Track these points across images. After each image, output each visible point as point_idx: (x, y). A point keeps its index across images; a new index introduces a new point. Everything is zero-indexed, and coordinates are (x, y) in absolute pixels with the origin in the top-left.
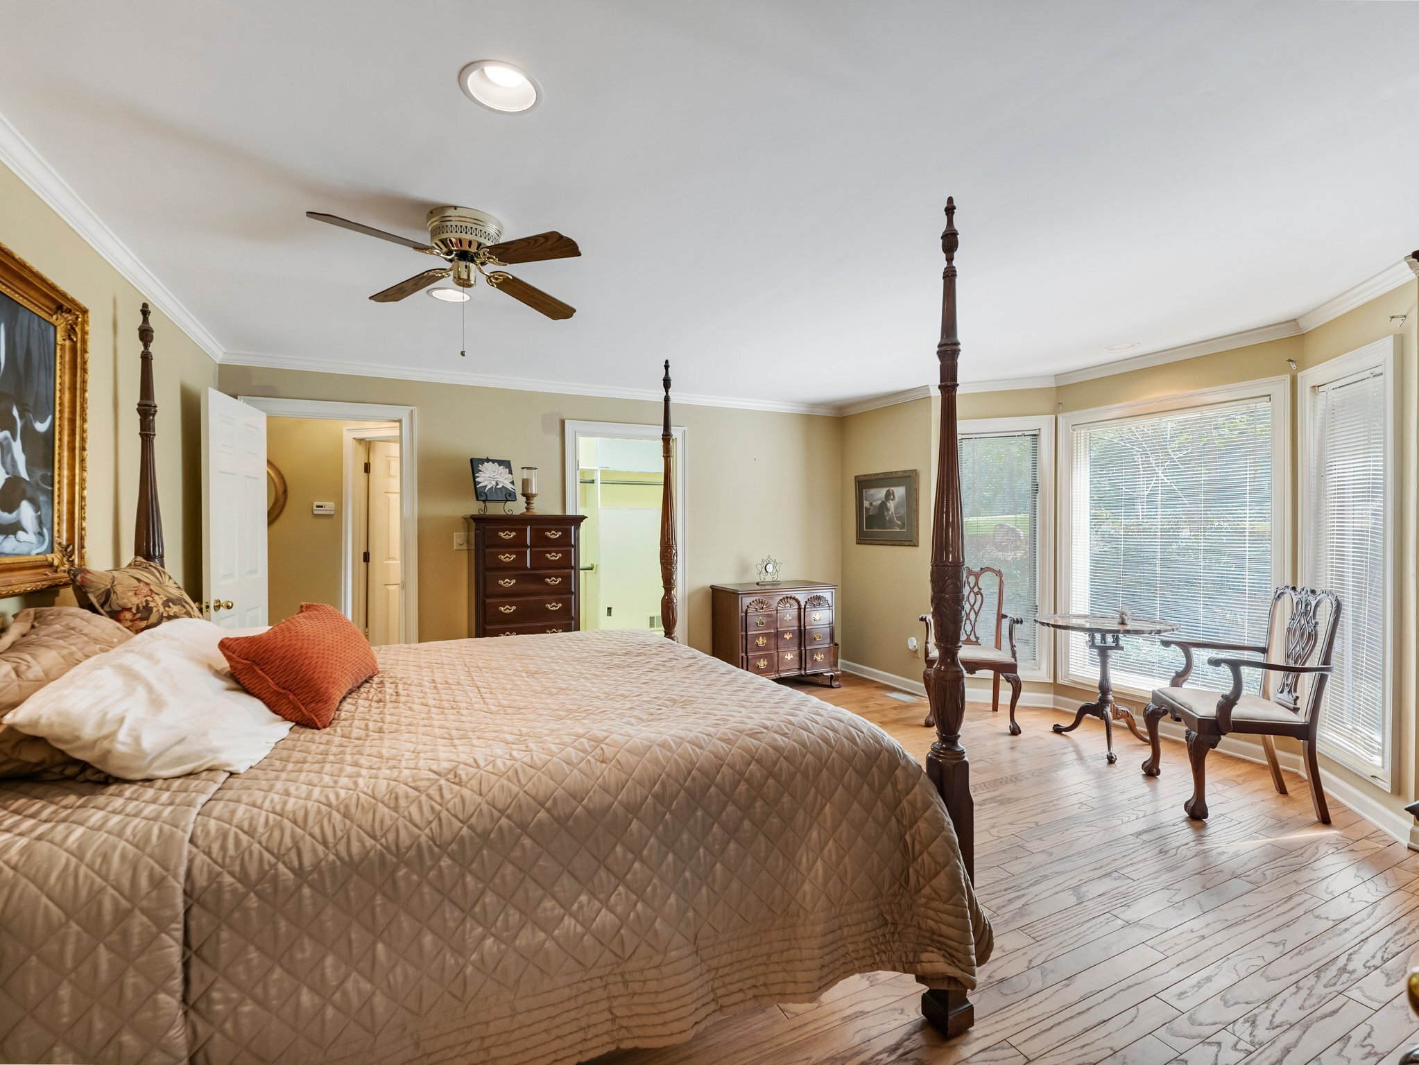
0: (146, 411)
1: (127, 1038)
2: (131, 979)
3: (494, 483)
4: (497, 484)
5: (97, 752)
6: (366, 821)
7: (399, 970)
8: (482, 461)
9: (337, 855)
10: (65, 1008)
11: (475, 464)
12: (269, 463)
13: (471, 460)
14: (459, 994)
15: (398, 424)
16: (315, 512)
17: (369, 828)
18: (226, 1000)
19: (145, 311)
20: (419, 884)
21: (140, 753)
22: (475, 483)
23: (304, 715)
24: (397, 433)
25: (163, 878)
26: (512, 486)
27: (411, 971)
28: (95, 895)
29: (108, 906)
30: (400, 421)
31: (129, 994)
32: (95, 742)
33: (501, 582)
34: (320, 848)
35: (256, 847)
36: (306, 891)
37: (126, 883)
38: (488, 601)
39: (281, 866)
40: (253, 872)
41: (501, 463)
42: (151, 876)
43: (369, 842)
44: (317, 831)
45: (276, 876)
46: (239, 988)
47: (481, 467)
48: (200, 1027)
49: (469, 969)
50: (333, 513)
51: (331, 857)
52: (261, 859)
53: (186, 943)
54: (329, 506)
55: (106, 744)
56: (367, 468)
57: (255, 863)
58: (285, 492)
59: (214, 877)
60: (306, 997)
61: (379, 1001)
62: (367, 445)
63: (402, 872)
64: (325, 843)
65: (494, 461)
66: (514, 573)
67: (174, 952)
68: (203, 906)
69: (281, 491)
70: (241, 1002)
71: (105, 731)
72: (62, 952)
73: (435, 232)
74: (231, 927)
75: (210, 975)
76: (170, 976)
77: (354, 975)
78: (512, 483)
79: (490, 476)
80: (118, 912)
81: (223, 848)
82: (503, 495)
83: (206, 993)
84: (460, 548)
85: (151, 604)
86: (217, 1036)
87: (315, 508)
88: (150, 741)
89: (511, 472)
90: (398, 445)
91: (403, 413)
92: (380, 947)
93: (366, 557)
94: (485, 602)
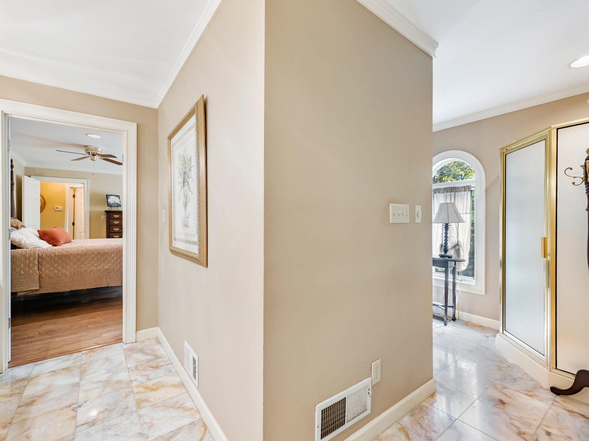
0: (12, 185)
1: (31, 271)
2: (31, 264)
3: (114, 202)
4: (115, 202)
5: (18, 243)
6: (66, 250)
7: (70, 269)
8: (110, 196)
9: (61, 254)
10: (22, 267)
11: (107, 196)
12: (41, 195)
13: (106, 195)
14: (80, 274)
15: (83, 184)
16: (55, 210)
17: (66, 251)
18: (44, 270)
19: (12, 161)
20: (74, 259)
21: (26, 244)
22: (107, 202)
23: (54, 244)
24: (83, 186)
25: (35, 254)
26: (120, 203)
27: (73, 270)
28: (25, 255)
29: (27, 256)
30: (84, 184)
31: (31, 266)
32: (18, 242)
33: (114, 229)
34: (58, 253)
35: (48, 252)
36: (56, 258)
37: (30, 253)
38: (110, 234)
39: (52, 254)
40: (48, 255)
41: (116, 196)
42: (33, 253)
43: (66, 253)
44: (58, 251)
45: (51, 255)
46: (46, 268)
47: (109, 197)
48: (40, 272)
49: (82, 271)
50: (62, 210)
51: (60, 254)
52: (49, 253)
53: (38, 262)
54: (60, 208)
55: (20, 242)
56: (74, 196)
57: (48, 254)
58: (45, 203)
59: (42, 255)
60: (56, 271)
61: (67, 273)
62: (74, 189)
63: (71, 257)
64: (59, 252)
65: (114, 196)
66: (118, 227)
67: (37, 262)
68: (40, 258)
69: (43, 203)
70: (46, 270)
71: (20, 240)
72: (21, 260)
73: (86, 150)
74: (45, 261)
75: (42, 266)
76: (36, 265)
77: (63, 269)
78: (120, 202)
79: (112, 200)
80: (29, 256)
81: (43, 251)
82: (117, 205)
83: (41, 269)
84: (103, 220)
85: (18, 226)
86: (43, 274)
87: (55, 208)
88: (27, 242)
89: (119, 199)
90: (83, 189)
91: (85, 181)
92: (68, 266)
93: (73, 224)
94: (109, 234)
